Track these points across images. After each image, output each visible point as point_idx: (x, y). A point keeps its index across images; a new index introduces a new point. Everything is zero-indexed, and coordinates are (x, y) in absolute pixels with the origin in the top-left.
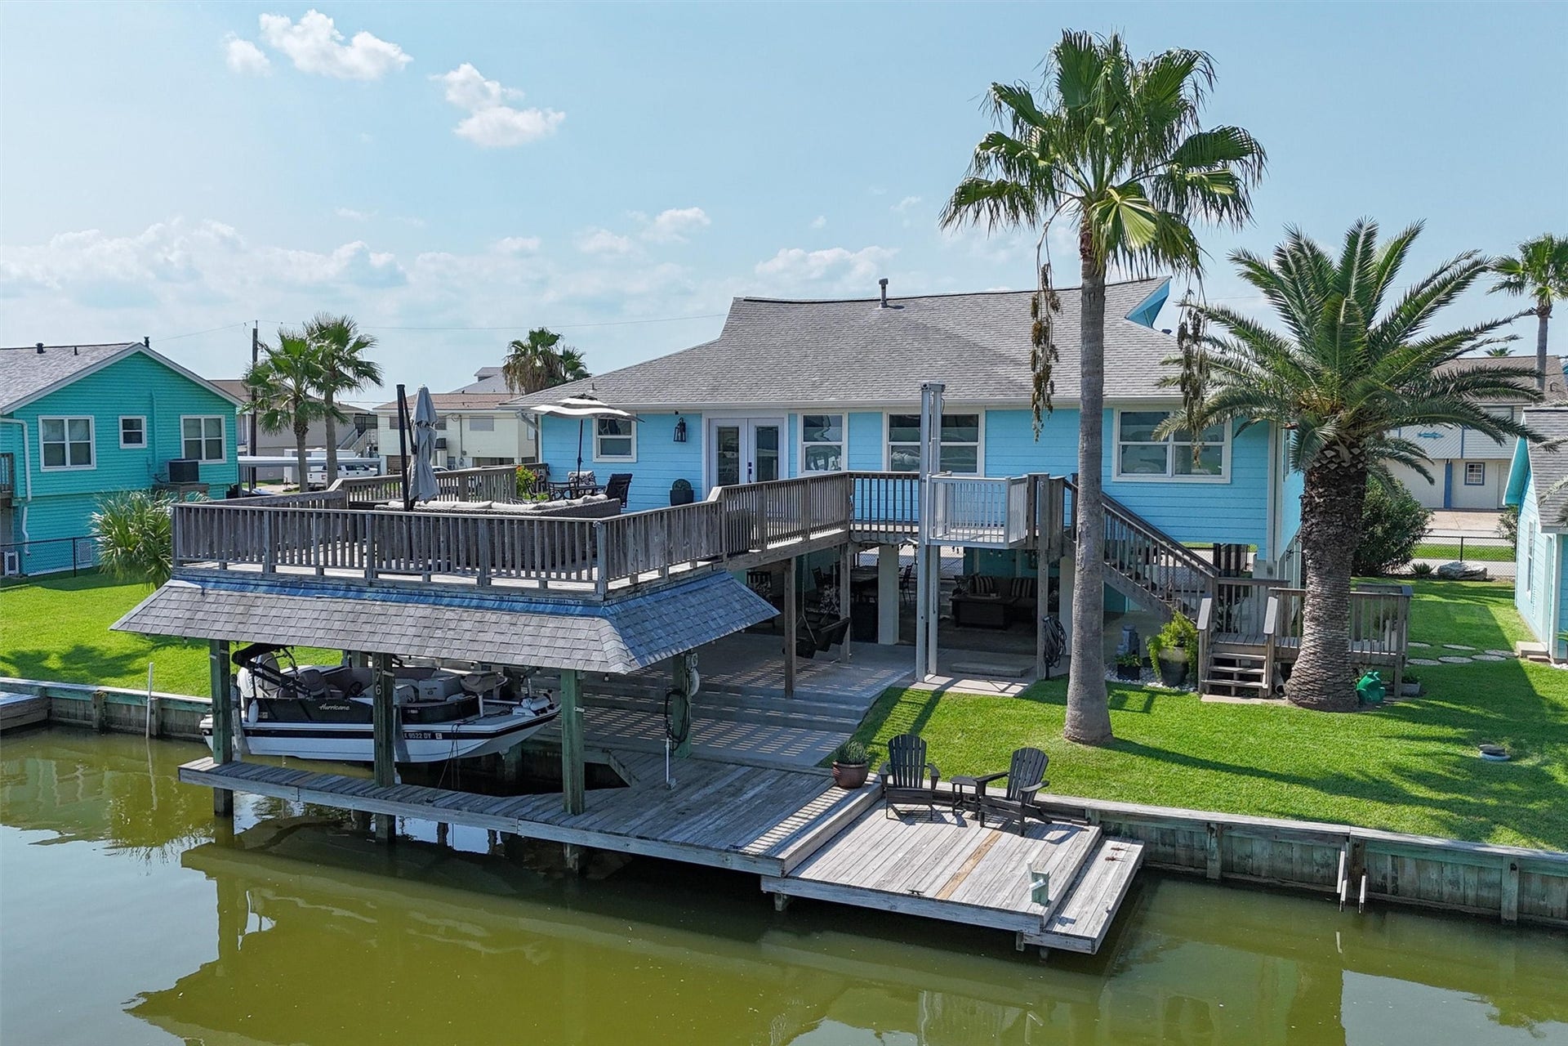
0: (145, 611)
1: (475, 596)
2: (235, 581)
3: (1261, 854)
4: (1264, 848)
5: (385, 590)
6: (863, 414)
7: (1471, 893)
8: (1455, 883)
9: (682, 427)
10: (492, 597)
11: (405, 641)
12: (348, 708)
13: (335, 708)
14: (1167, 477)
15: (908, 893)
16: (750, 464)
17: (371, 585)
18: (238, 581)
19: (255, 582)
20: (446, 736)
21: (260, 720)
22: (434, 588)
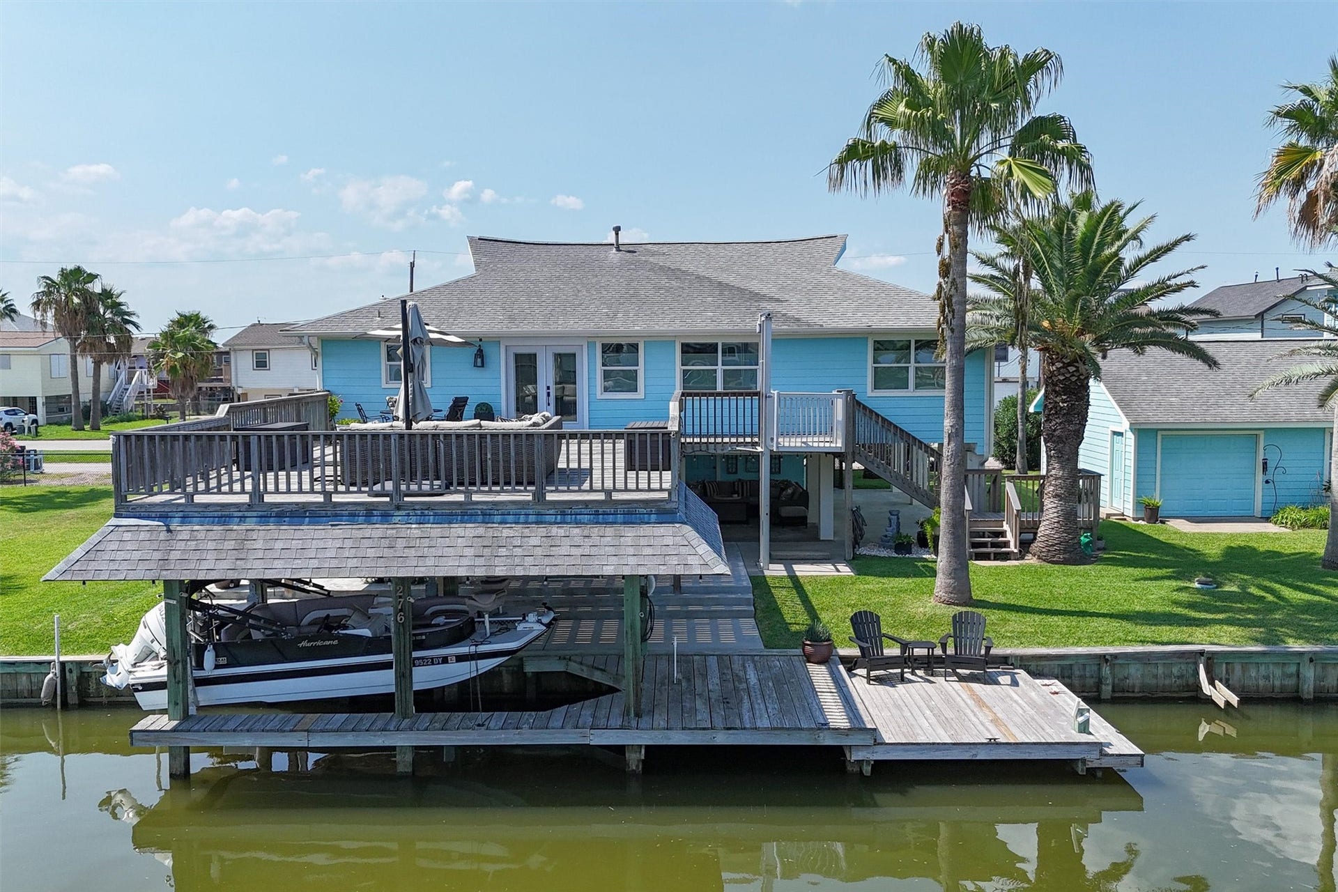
0: (91, 556)
1: (531, 512)
2: (211, 514)
3: (1135, 675)
4: (1137, 670)
5: (419, 512)
6: (660, 341)
7: (1277, 683)
8: (1267, 678)
9: (480, 354)
10: (551, 512)
11: (465, 562)
12: (336, 642)
13: (319, 643)
14: (911, 392)
15: (986, 741)
16: (548, 388)
17: (398, 508)
18: (216, 514)
19: (240, 514)
20: (460, 658)
21: (217, 667)
22: (480, 507)
